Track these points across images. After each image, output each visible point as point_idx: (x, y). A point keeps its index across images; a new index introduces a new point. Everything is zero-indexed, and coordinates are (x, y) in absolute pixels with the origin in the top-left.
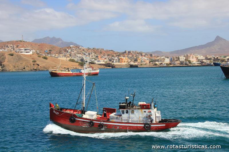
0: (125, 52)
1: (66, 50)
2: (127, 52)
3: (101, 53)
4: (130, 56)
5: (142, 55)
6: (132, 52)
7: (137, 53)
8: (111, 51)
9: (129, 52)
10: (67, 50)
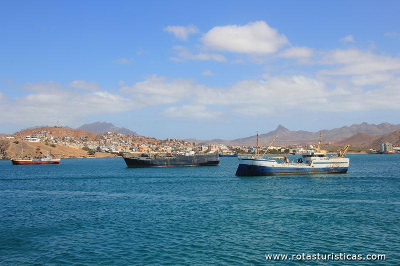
0: (167, 140)
1: (102, 137)
2: (169, 140)
3: (141, 140)
4: (172, 144)
5: (183, 144)
6: (174, 140)
7: (179, 141)
8: (153, 138)
9: (171, 140)
10: (104, 136)
